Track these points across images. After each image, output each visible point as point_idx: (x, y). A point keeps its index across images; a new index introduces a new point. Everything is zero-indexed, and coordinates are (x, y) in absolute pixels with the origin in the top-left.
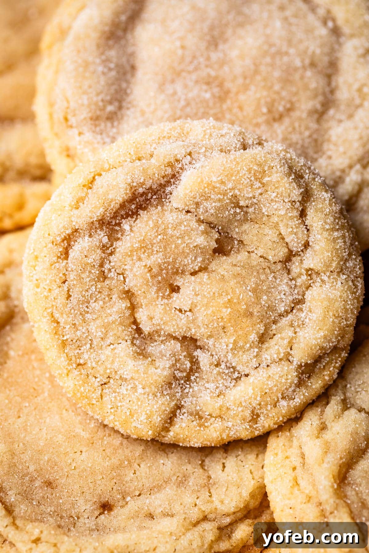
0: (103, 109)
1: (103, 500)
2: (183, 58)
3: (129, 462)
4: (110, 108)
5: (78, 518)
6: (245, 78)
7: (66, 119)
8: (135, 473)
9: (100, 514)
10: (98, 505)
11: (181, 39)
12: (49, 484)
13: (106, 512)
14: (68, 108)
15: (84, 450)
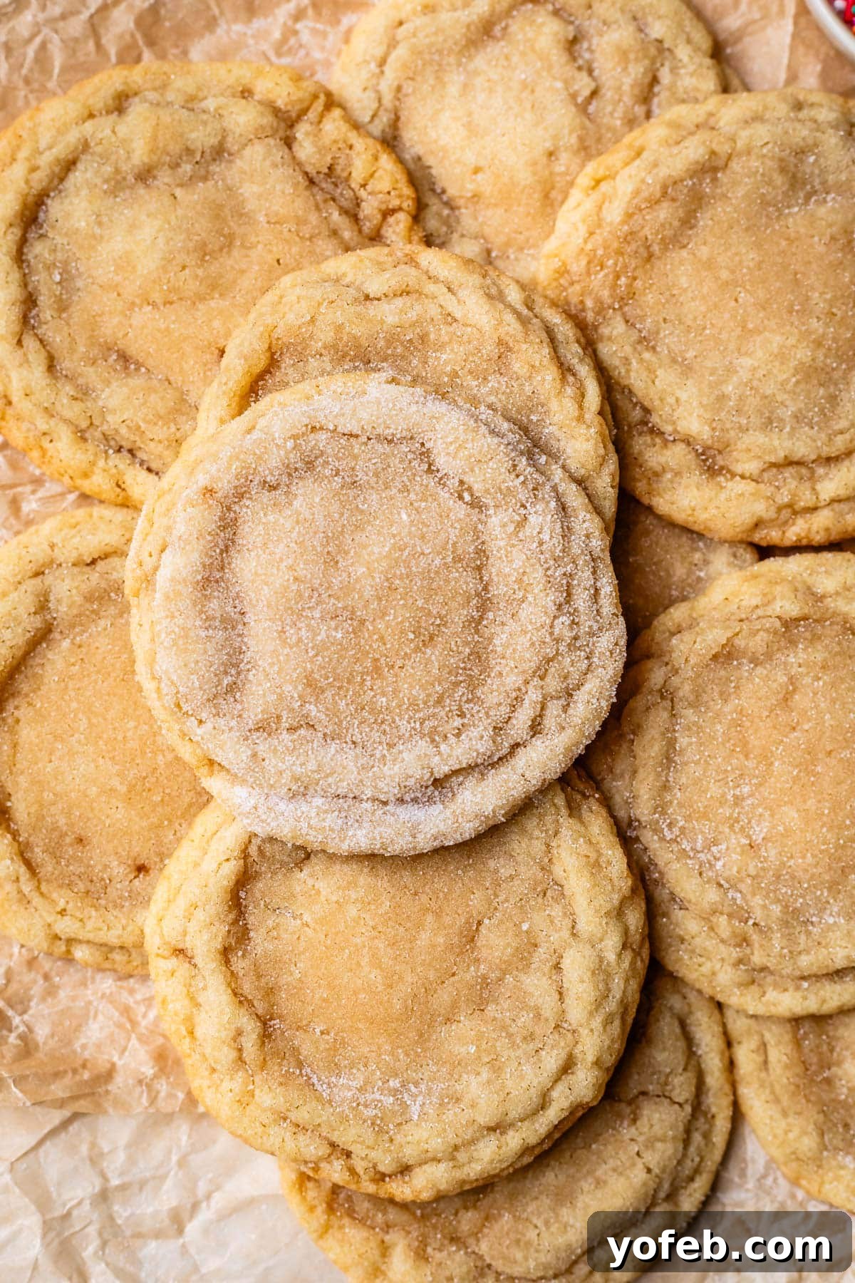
0: (219, 683)
1: (139, 862)
2: (300, 595)
3: (170, 821)
4: (227, 680)
5: (110, 881)
6: (380, 599)
7: (178, 706)
8: (175, 834)
9: (135, 877)
10: (133, 868)
11: (291, 568)
12: (80, 840)
13: (141, 876)
14: (178, 692)
15: (120, 806)
